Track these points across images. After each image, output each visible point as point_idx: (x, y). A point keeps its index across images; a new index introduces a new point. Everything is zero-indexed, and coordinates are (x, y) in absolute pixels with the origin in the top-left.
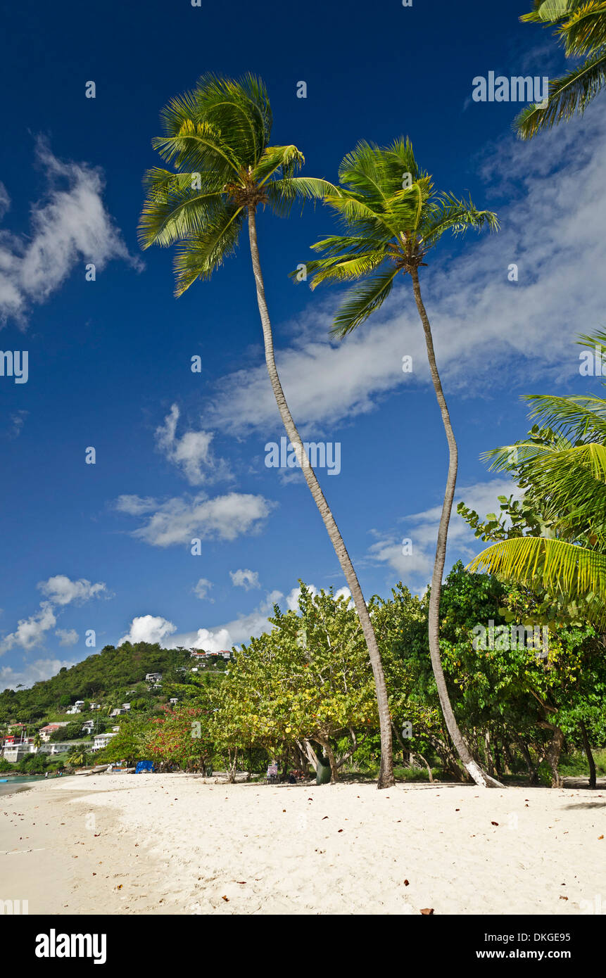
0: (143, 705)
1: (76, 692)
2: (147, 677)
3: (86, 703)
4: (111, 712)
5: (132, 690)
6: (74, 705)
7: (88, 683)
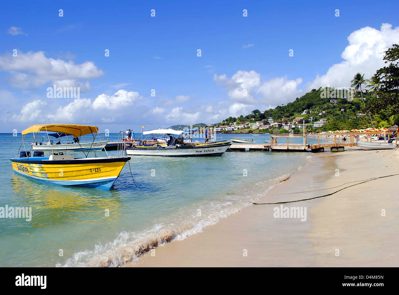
0: (330, 112)
1: (304, 107)
2: (331, 101)
3: (308, 111)
4: (319, 114)
5: (325, 106)
6: (303, 111)
7: (308, 104)
